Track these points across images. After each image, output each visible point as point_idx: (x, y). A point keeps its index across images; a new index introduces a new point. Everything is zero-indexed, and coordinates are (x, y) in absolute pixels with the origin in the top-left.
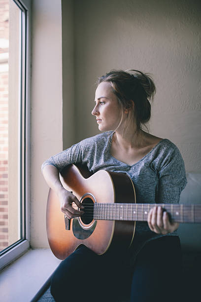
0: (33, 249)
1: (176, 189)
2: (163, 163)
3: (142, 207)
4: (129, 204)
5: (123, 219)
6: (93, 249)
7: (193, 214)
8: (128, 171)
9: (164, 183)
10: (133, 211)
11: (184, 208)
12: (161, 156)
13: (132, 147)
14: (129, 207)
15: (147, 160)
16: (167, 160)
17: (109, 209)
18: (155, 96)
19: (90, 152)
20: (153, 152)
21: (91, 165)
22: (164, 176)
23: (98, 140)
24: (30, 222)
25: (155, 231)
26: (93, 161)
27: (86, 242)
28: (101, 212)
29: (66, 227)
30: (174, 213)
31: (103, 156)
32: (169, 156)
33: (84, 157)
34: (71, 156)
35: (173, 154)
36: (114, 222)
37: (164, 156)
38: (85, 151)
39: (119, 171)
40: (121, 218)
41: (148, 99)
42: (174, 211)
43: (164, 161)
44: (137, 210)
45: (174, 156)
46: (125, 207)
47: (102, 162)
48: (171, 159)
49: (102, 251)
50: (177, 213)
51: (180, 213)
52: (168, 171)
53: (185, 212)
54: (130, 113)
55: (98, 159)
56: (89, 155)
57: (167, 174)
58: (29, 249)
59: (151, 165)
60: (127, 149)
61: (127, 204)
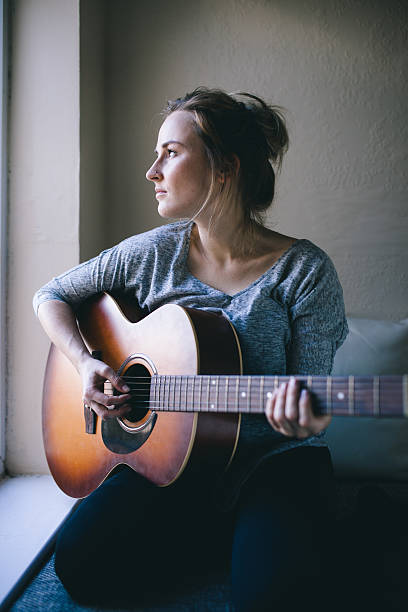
0: (12, 477)
1: (326, 344)
2: (299, 290)
3: (262, 382)
4: (232, 377)
5: (216, 410)
6: (148, 476)
7: (376, 397)
8: (225, 306)
9: (302, 331)
10: (239, 393)
11: (357, 385)
12: (295, 273)
13: (233, 257)
14: (232, 383)
15: (266, 282)
16: (309, 282)
17: (184, 388)
18: (285, 157)
19: (142, 266)
20: (279, 267)
21: (145, 294)
22: (301, 317)
23: (160, 240)
24: (6, 419)
25: (282, 431)
26: (149, 286)
27: (130, 459)
28: (167, 395)
29: (88, 427)
30: (334, 396)
31: (171, 274)
32: (312, 275)
33: (129, 278)
34: (99, 277)
35: (321, 271)
36: (196, 415)
37: (303, 274)
38: (131, 263)
39: (205, 309)
40: (213, 408)
41: (270, 161)
42: (334, 391)
43: (302, 286)
44: (248, 390)
45: (324, 275)
46: (221, 382)
47: (168, 287)
48: (318, 280)
49: (169, 477)
50: (341, 396)
51: (346, 395)
52: (310, 305)
53: (357, 392)
54: (229, 181)
55: (160, 280)
56: (140, 272)
57: (307, 312)
58: (4, 478)
59: (275, 294)
60: (222, 261)
61: (227, 377)
